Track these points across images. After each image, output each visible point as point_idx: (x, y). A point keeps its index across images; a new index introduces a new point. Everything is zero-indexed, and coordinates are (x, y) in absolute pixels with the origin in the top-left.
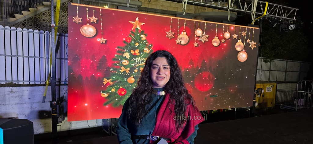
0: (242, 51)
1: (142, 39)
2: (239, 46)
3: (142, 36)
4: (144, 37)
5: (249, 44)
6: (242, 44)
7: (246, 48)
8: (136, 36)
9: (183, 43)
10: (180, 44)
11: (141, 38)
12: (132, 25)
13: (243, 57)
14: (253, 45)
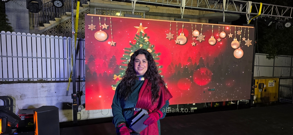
0: (238, 48)
1: (146, 41)
2: (235, 44)
3: (145, 38)
4: (147, 39)
5: (244, 42)
6: (238, 42)
7: (242, 46)
8: (140, 39)
9: (182, 43)
10: (179, 44)
11: (144, 40)
12: (137, 30)
13: (239, 54)
14: (248, 43)
